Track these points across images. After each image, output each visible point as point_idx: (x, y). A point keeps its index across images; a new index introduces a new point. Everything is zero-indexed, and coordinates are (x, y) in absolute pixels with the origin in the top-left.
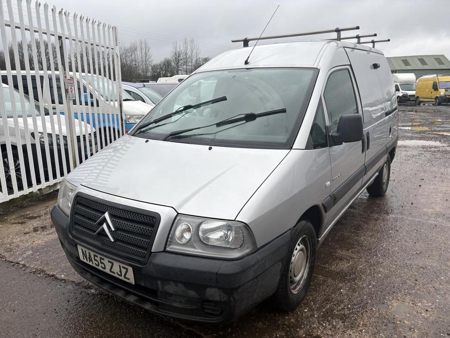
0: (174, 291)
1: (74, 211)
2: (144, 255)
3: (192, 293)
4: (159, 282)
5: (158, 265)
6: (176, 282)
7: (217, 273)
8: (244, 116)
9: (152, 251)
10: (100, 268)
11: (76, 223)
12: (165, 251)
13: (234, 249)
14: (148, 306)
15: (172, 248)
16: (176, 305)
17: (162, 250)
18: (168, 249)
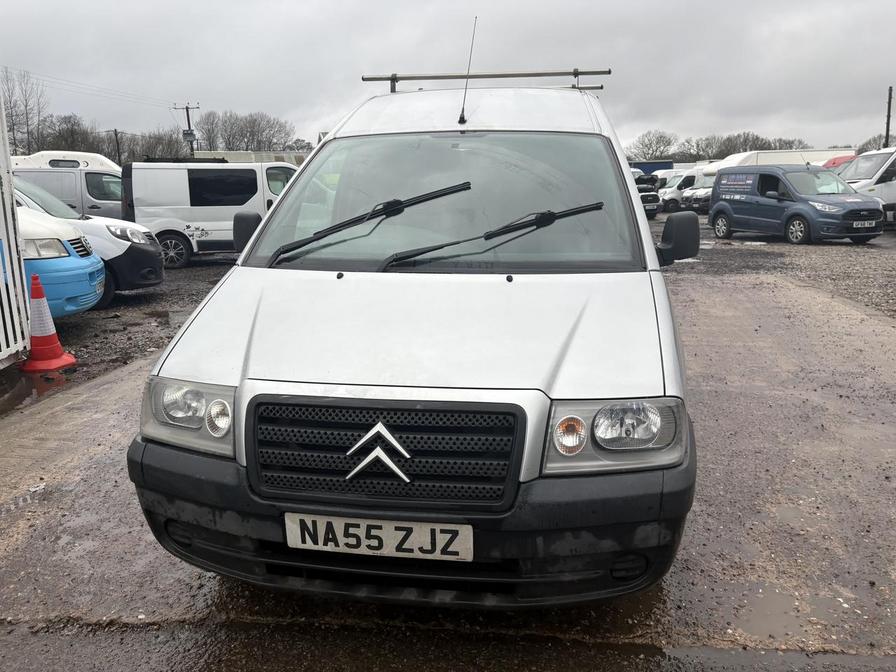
0: (571, 551)
1: (256, 440)
2: (499, 493)
3: (608, 545)
4: (540, 540)
5: (542, 506)
6: (576, 530)
7: (662, 493)
8: (533, 217)
9: (522, 479)
10: (363, 550)
11: (265, 467)
12: (542, 476)
13: (660, 449)
14: (490, 601)
15: (553, 467)
16: (567, 577)
17: (537, 475)
18: (546, 471)
